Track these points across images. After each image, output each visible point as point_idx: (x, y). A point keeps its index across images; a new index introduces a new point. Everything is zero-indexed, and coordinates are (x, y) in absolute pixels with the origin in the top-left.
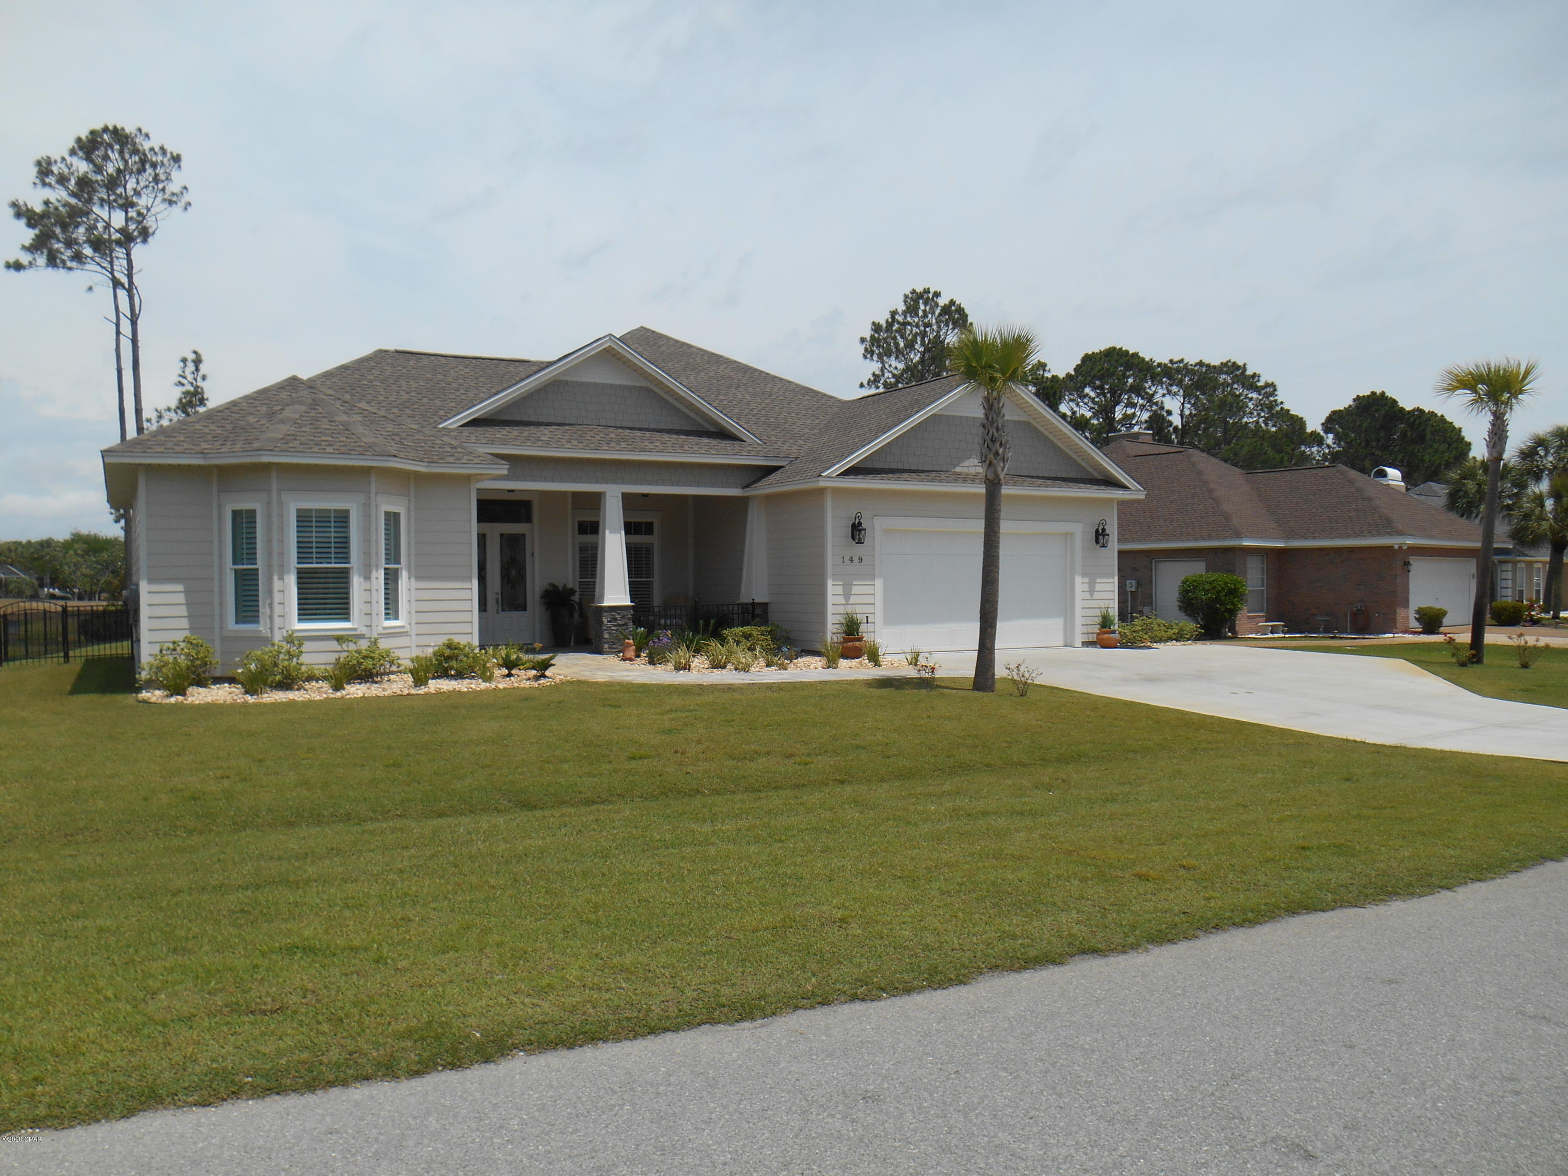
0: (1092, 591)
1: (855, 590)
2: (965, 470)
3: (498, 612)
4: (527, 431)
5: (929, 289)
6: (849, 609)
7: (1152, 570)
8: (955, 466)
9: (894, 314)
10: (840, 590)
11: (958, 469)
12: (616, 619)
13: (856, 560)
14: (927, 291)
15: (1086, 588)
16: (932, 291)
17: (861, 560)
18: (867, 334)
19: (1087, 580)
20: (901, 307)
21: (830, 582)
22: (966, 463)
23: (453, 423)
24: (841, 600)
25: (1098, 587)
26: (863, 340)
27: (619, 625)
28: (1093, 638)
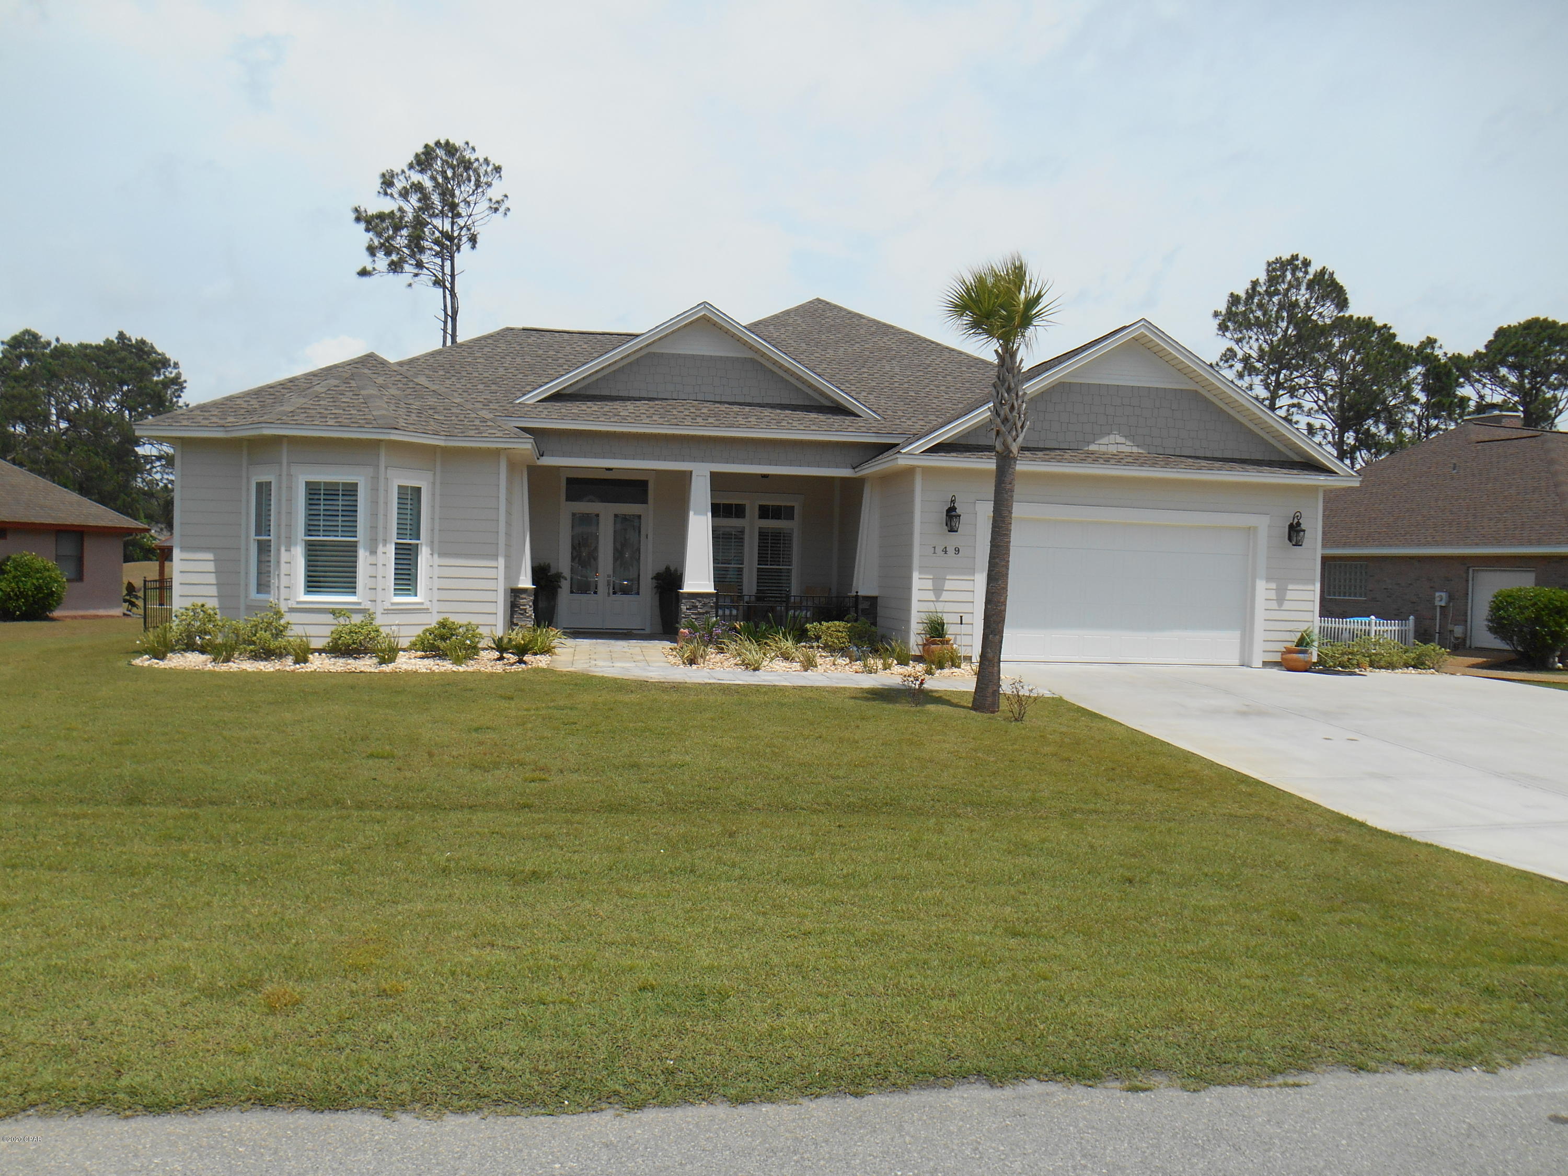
0: (1281, 600)
1: (948, 585)
2: (1103, 449)
3: (609, 594)
4: (608, 406)
5: (1297, 255)
6: (940, 607)
7: (1467, 581)
8: (1089, 443)
9: (1255, 284)
10: (929, 584)
11: (1092, 447)
12: (696, 607)
13: (951, 550)
14: (1295, 258)
15: (1273, 595)
16: (1301, 257)
17: (957, 551)
18: (1222, 308)
19: (1273, 586)
20: (1263, 277)
21: (916, 575)
22: (1105, 440)
23: (530, 398)
24: (931, 596)
25: (1290, 595)
26: (1216, 314)
27: (699, 614)
28: (1277, 658)
